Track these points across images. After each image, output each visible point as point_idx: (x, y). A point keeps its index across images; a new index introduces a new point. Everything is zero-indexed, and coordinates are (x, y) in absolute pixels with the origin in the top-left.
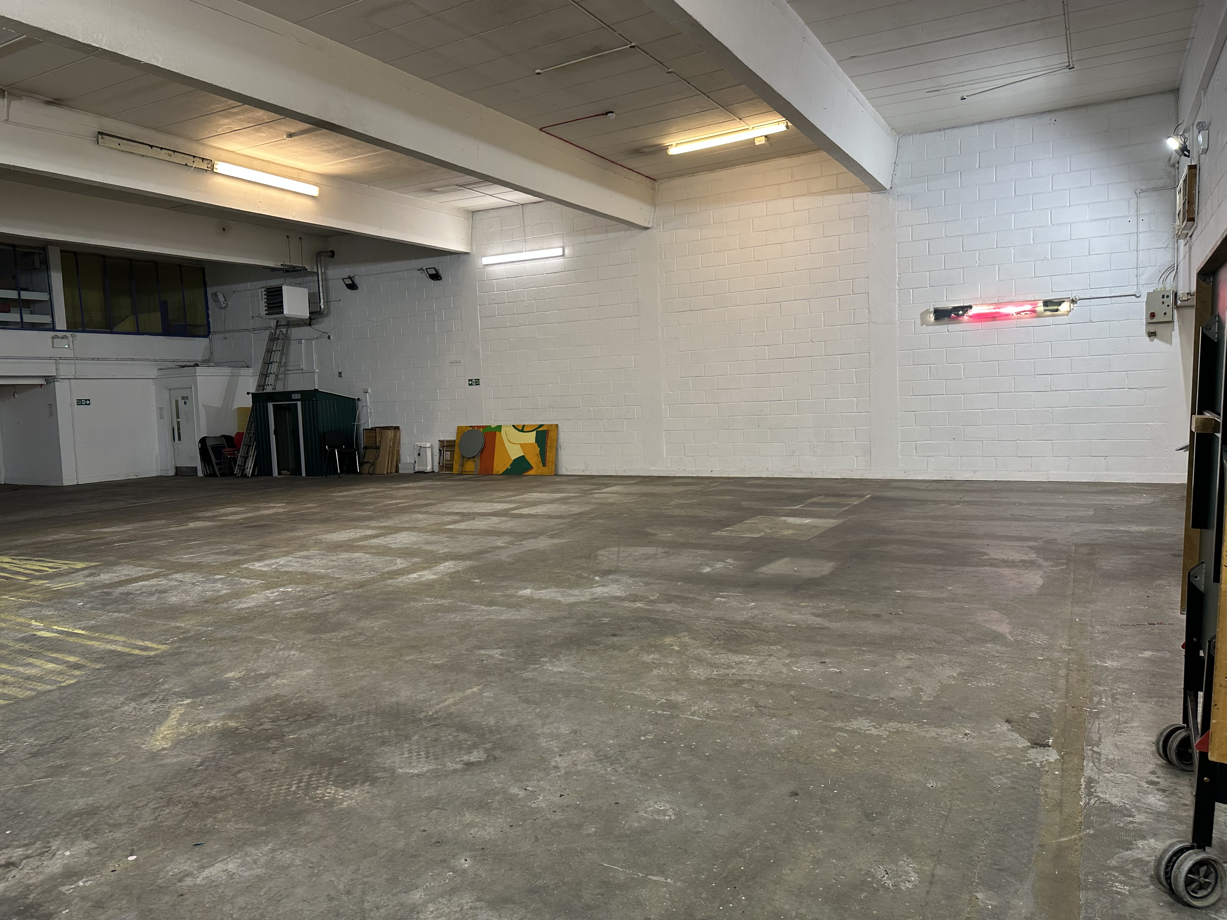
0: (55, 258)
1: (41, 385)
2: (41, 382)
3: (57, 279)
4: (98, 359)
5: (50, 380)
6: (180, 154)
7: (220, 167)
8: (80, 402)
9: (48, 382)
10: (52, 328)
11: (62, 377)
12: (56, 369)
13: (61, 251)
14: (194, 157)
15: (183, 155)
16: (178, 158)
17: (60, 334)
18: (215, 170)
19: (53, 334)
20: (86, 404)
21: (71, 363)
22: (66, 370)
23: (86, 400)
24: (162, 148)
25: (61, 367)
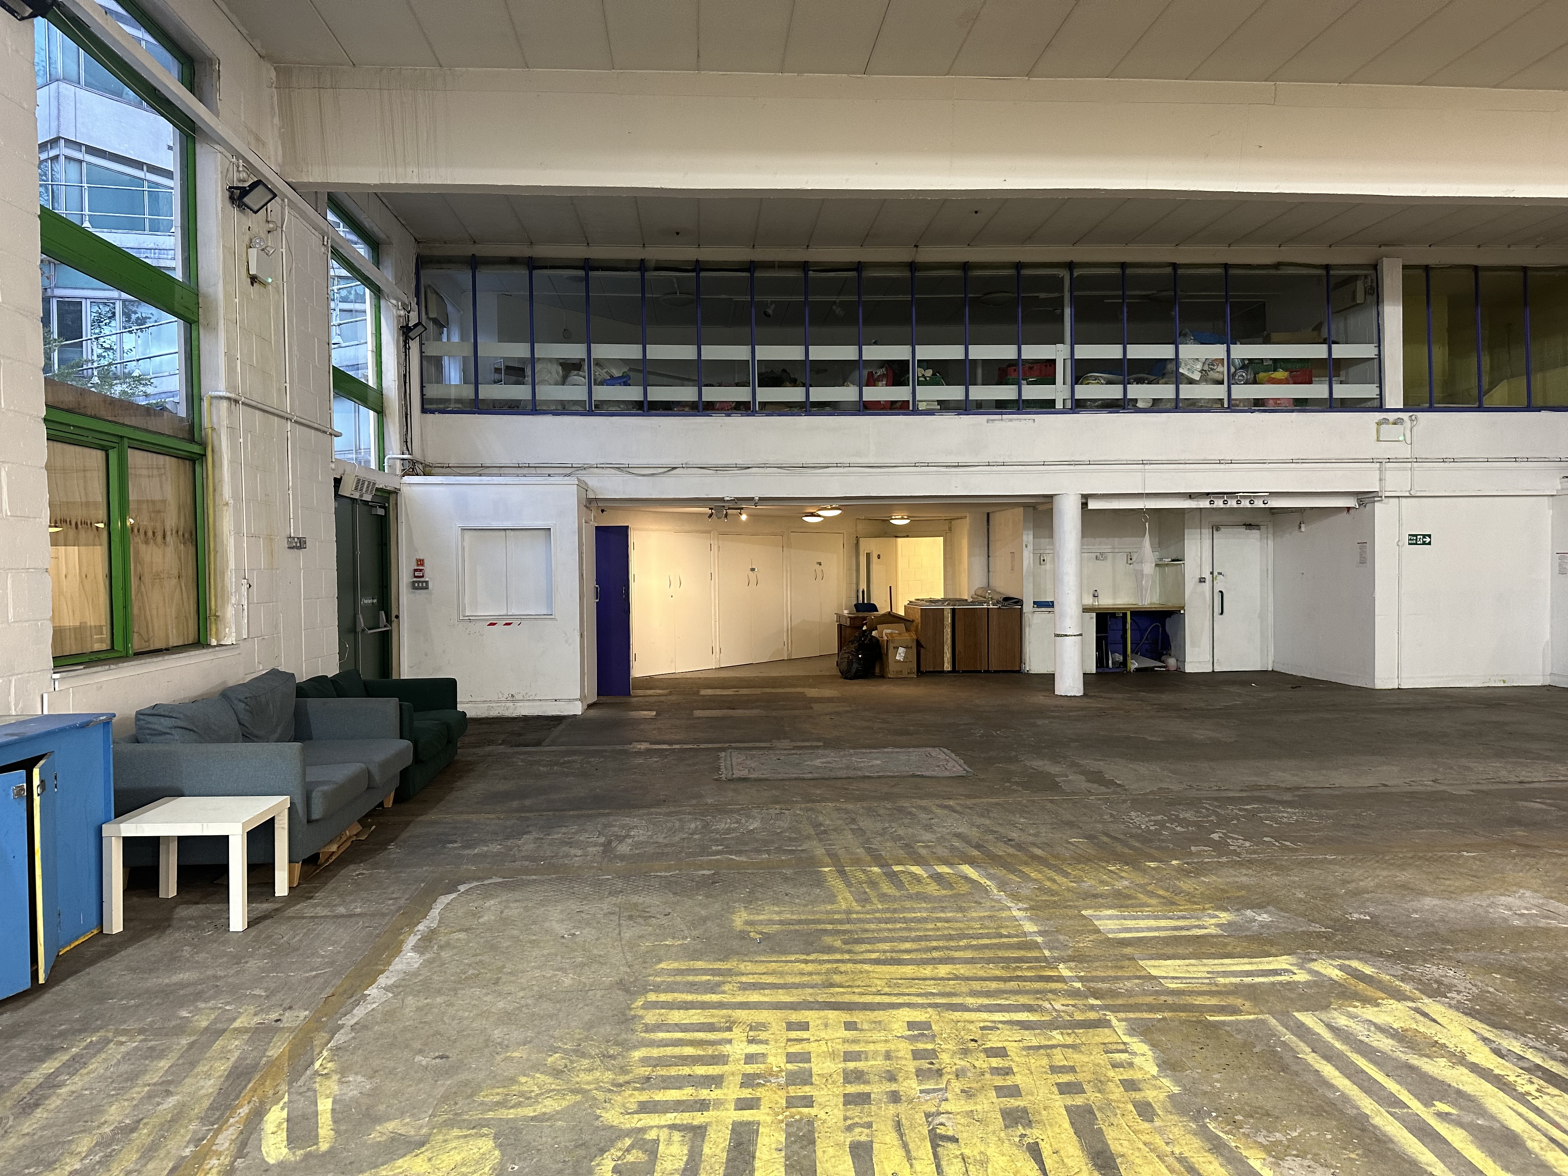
0: (1392, 280)
1: (1349, 509)
2: (1351, 503)
3: (1393, 318)
4: (1453, 460)
5: (1365, 498)
8: (1414, 540)
9: (1361, 503)
10: (1378, 406)
11: (1388, 494)
12: (1381, 480)
17: (1392, 417)
19: (1379, 415)
20: (1424, 543)
21: (1405, 469)
22: (1396, 481)
23: (1424, 536)
25: (1388, 475)
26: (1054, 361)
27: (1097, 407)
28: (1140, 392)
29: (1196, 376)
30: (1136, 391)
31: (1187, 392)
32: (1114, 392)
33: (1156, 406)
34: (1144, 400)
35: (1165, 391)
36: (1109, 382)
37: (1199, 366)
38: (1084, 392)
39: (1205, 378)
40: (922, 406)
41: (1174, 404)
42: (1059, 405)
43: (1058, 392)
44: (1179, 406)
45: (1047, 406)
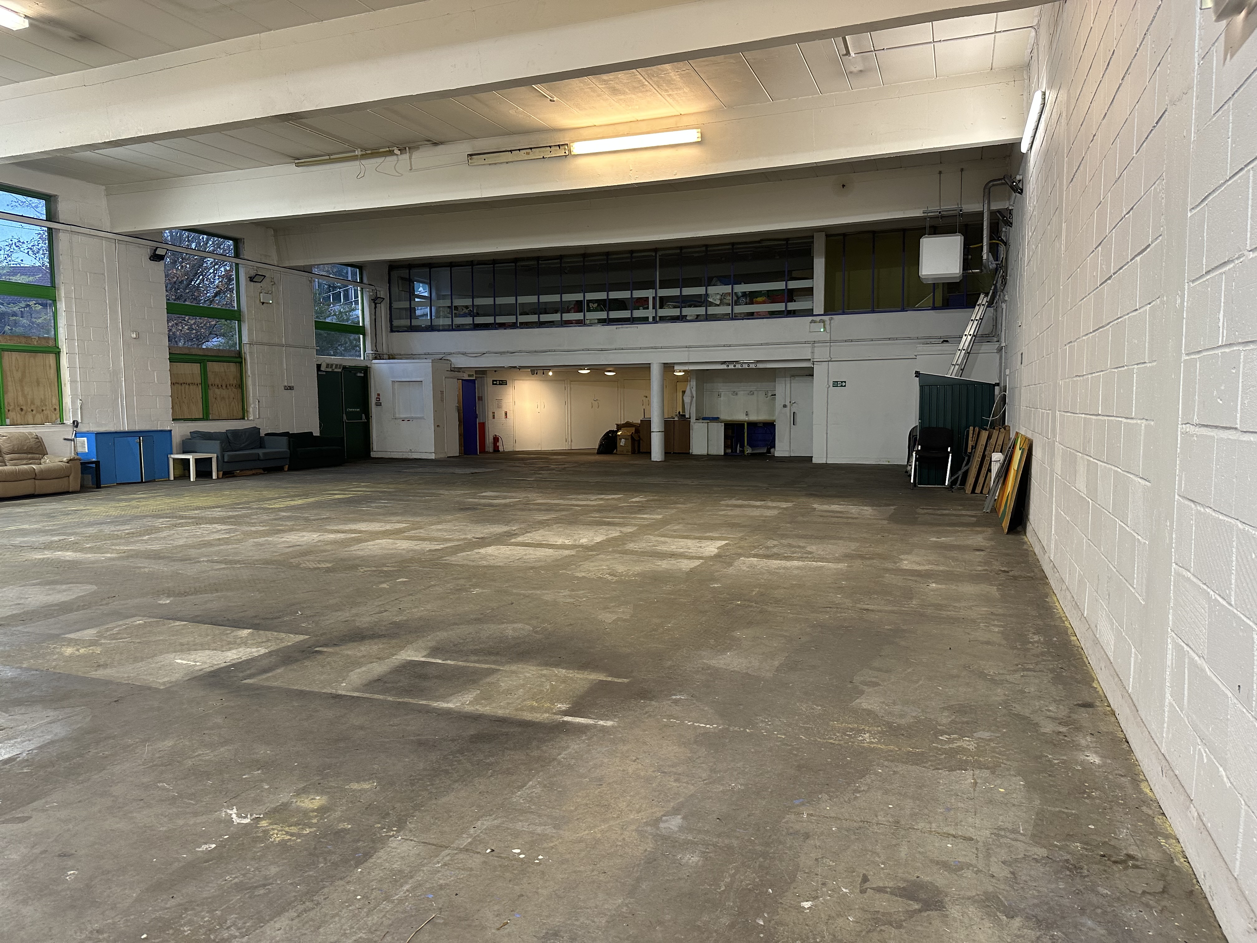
0: (819, 245)
3: (819, 265)
4: (852, 341)
6: (537, 150)
7: (577, 148)
8: (836, 384)
10: (809, 313)
11: (815, 360)
12: (812, 353)
13: (827, 236)
14: (550, 147)
15: (540, 149)
16: (537, 154)
17: (818, 318)
18: (572, 153)
19: (811, 318)
20: (842, 386)
21: (827, 346)
22: (821, 353)
23: (842, 382)
24: (519, 150)
25: (816, 350)
26: (648, 298)
27: (669, 320)
28: (689, 312)
29: (718, 302)
30: (687, 311)
31: (712, 310)
32: (676, 312)
33: (698, 318)
34: (691, 316)
35: (701, 311)
36: (675, 307)
37: (718, 297)
38: (662, 312)
39: (722, 303)
40: (588, 322)
41: (705, 317)
42: (651, 320)
43: (649, 313)
44: (708, 318)
45: (644, 320)
